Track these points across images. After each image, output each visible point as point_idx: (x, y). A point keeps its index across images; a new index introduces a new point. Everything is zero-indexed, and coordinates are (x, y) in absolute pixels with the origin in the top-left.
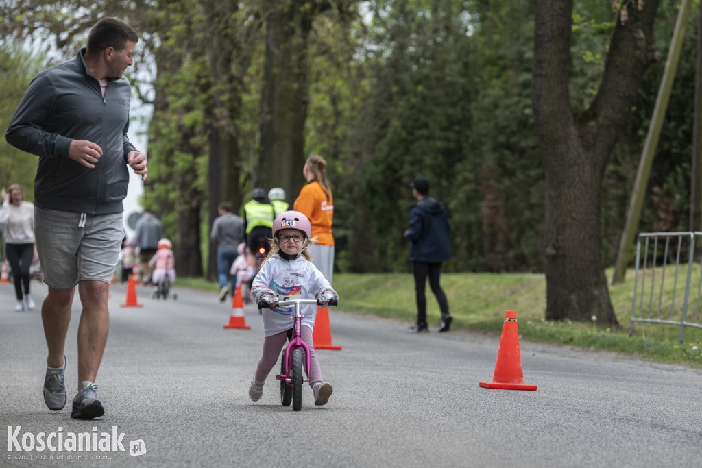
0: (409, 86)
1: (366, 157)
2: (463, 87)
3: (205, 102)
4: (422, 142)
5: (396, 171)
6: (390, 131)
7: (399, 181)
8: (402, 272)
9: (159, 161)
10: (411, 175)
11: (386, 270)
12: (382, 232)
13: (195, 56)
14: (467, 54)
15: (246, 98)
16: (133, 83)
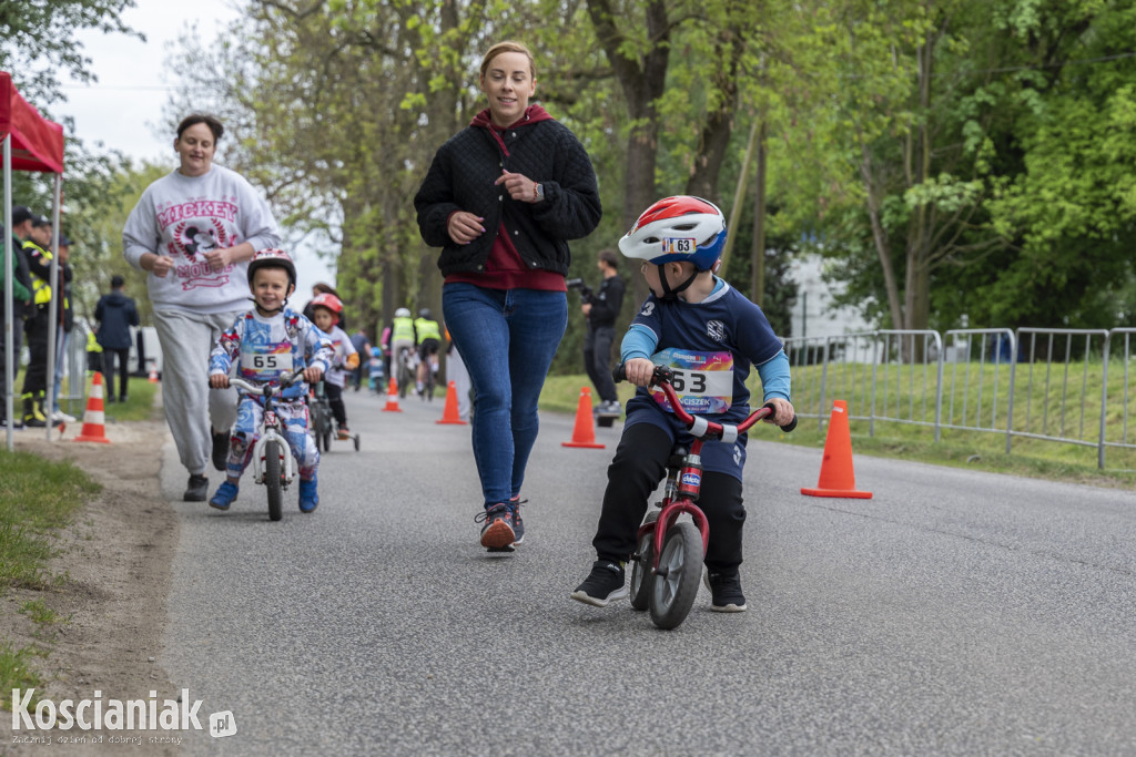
3: (379, 241)
13: (373, 204)
16: (325, 226)
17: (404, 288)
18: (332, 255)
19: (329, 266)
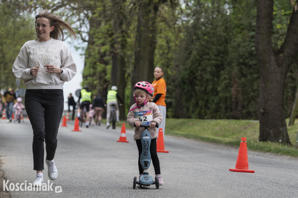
0: (201, 36)
1: (181, 67)
2: (225, 37)
3: (110, 42)
4: (206, 61)
5: (194, 74)
6: (192, 55)
7: (195, 78)
8: (196, 118)
9: (90, 67)
10: (201, 75)
11: (189, 117)
12: (188, 100)
13: (107, 21)
14: (227, 23)
15: (129, 40)
16: (79, 32)
17: (124, 69)
18: (83, 48)
19: (81, 55)
